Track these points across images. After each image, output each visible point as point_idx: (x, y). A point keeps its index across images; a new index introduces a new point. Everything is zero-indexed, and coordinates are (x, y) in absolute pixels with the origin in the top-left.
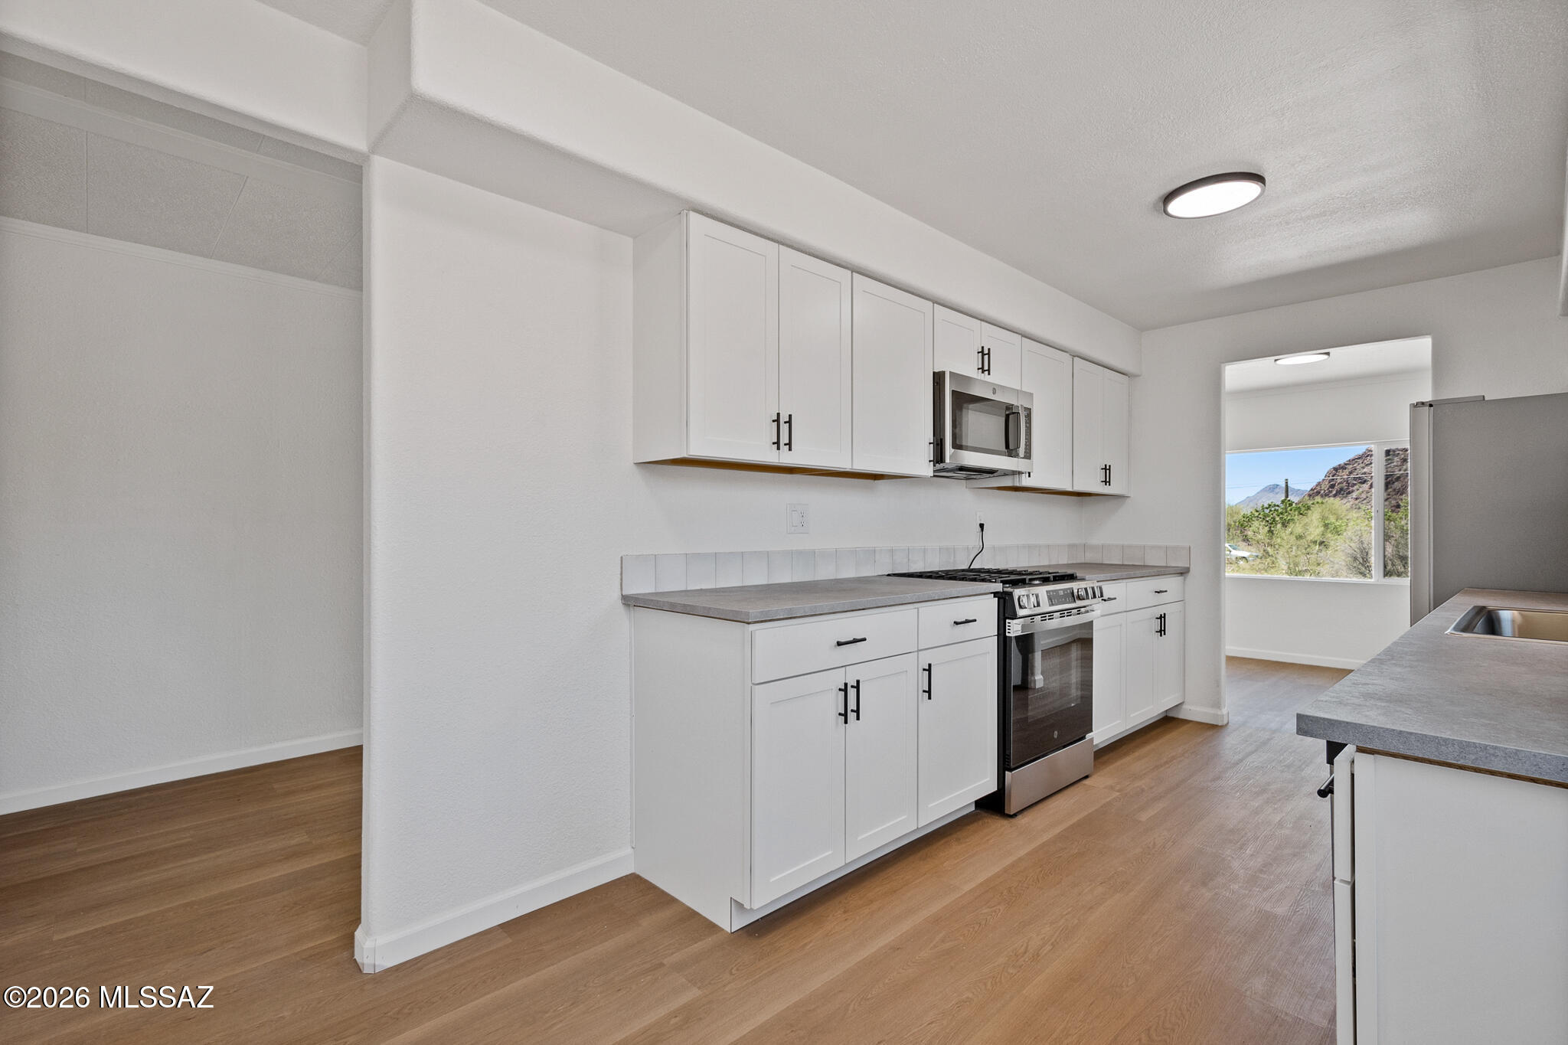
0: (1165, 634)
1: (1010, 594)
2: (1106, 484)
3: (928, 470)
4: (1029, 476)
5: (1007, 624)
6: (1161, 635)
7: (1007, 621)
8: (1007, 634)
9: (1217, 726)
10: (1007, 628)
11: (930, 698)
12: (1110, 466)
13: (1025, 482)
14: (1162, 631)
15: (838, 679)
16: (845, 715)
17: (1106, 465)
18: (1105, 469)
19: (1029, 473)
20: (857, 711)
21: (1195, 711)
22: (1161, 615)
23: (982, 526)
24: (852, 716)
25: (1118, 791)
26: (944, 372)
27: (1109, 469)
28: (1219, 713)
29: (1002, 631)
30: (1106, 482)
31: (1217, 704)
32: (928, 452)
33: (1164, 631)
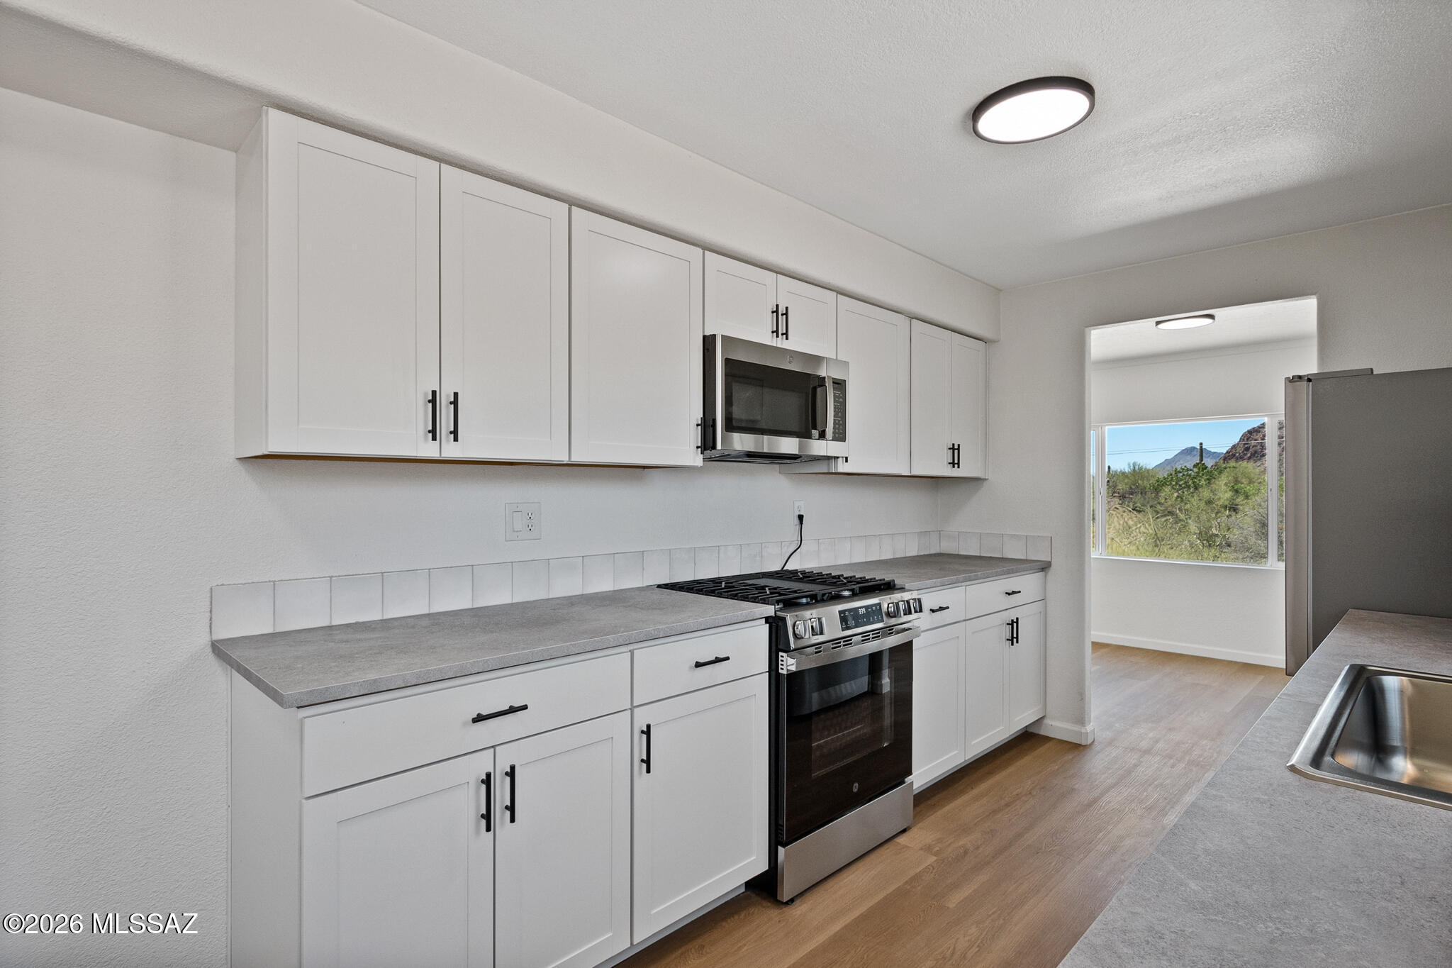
0: (1017, 642)
1: (784, 620)
2: (954, 467)
3: (697, 460)
4: (847, 461)
5: (780, 658)
6: (1012, 644)
7: (781, 654)
8: (780, 671)
9: (1080, 745)
10: (780, 662)
11: (648, 771)
12: (959, 445)
13: (842, 467)
14: (1013, 639)
15: (482, 765)
16: (487, 817)
17: (953, 445)
18: (953, 449)
19: (846, 458)
20: (511, 808)
21: (1057, 727)
22: (1012, 620)
23: (801, 518)
24: (500, 815)
25: (936, 854)
26: (715, 335)
27: (958, 449)
28: (1083, 731)
29: (773, 667)
30: (953, 464)
31: (1081, 720)
32: (695, 436)
33: (1017, 638)
